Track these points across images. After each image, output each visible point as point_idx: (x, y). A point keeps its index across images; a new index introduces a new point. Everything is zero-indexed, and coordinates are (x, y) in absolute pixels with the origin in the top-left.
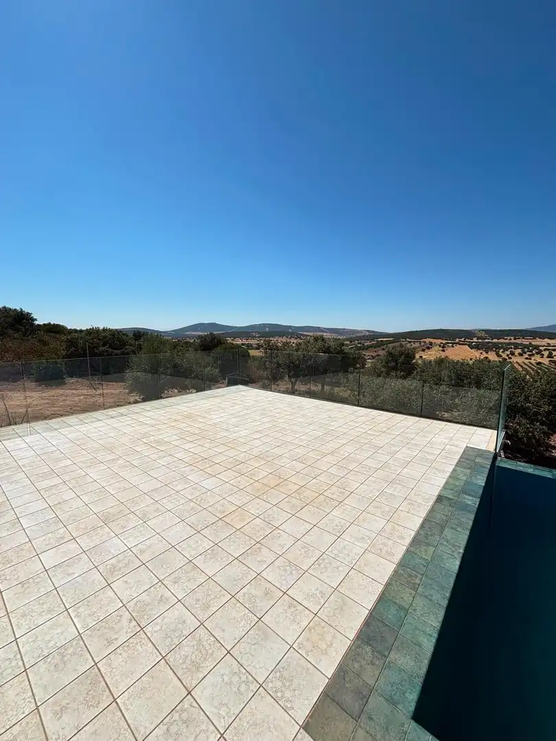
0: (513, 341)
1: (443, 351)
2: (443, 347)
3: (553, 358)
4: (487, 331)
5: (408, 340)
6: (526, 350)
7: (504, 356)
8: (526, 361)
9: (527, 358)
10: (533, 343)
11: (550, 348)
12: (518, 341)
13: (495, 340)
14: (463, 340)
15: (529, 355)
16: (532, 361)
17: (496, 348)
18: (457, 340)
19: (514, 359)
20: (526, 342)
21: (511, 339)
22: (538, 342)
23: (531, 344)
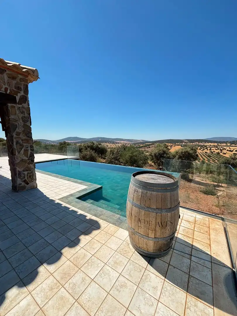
0: (198, 144)
2: (171, 147)
3: (211, 150)
4: (188, 140)
6: (202, 147)
8: (202, 152)
9: (202, 151)
11: (211, 146)
12: (200, 144)
13: (191, 144)
14: (179, 144)
15: (203, 149)
16: (204, 152)
18: (177, 144)
20: (202, 144)
21: (197, 143)
22: (207, 144)
23: (204, 145)
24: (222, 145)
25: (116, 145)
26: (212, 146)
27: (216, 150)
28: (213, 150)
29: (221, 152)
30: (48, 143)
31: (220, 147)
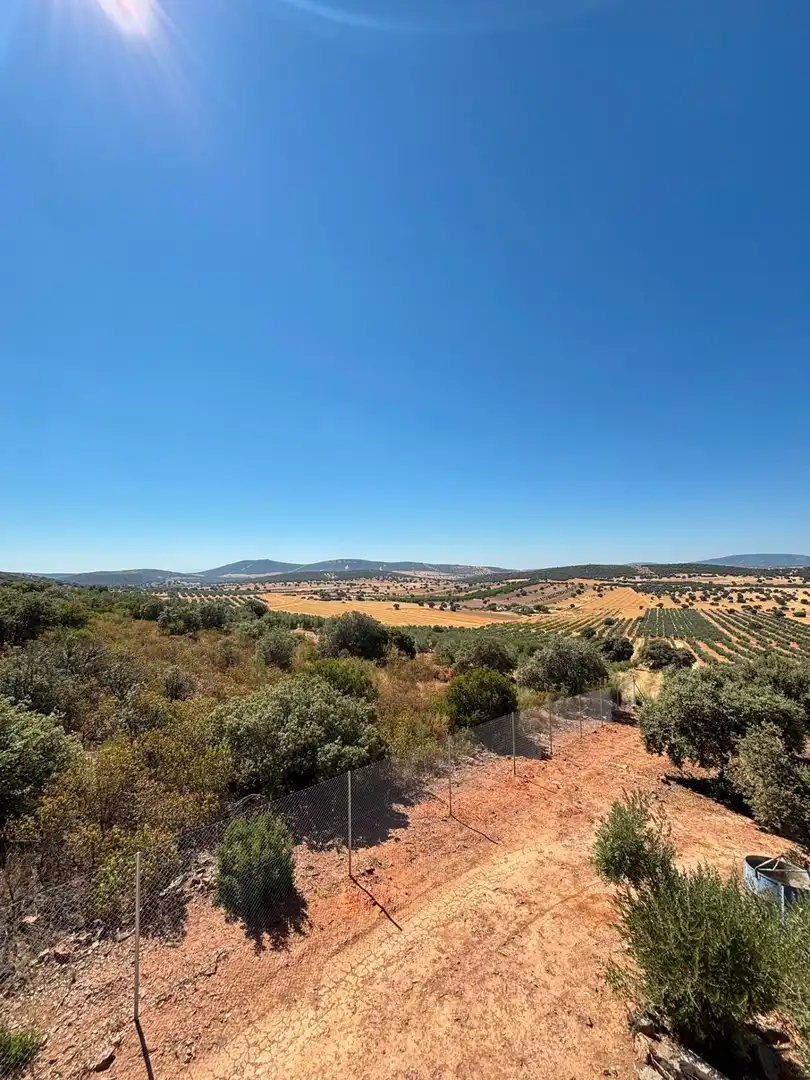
0: (687, 579)
1: (601, 596)
2: (599, 591)
3: (744, 602)
4: (650, 566)
5: (549, 581)
6: (708, 592)
7: (683, 602)
8: (714, 608)
9: (712, 604)
10: (715, 582)
11: (738, 588)
12: (693, 579)
13: (665, 579)
14: (621, 579)
15: (715, 599)
16: (720, 607)
17: (668, 589)
18: (615, 580)
19: (698, 606)
20: (704, 580)
21: (684, 577)
22: (719, 580)
23: (711, 583)
24: (775, 581)
25: (405, 584)
26: (741, 586)
27: (763, 600)
28: (751, 600)
29: (783, 609)
30: (170, 583)
31: (773, 589)
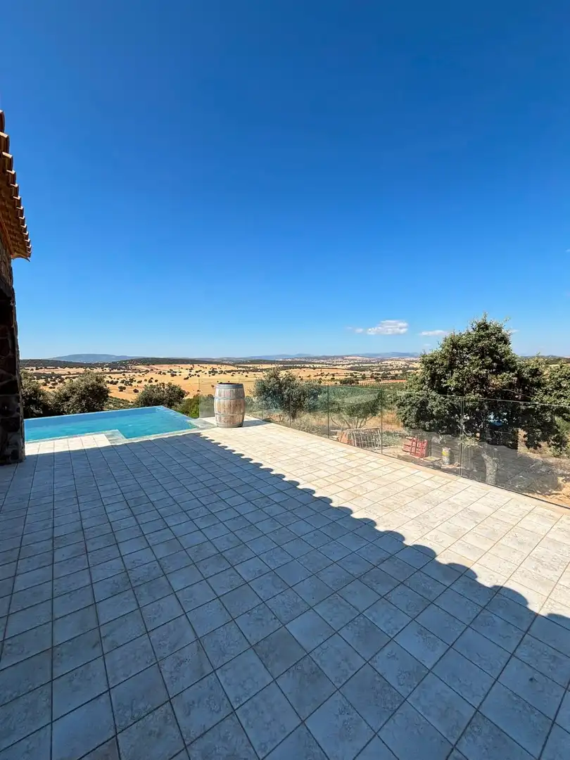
6: (49, 379)
9: (51, 388)
10: (56, 373)
12: (41, 371)
15: (53, 384)
20: (48, 372)
22: (60, 371)
23: (53, 373)
26: (74, 374)
